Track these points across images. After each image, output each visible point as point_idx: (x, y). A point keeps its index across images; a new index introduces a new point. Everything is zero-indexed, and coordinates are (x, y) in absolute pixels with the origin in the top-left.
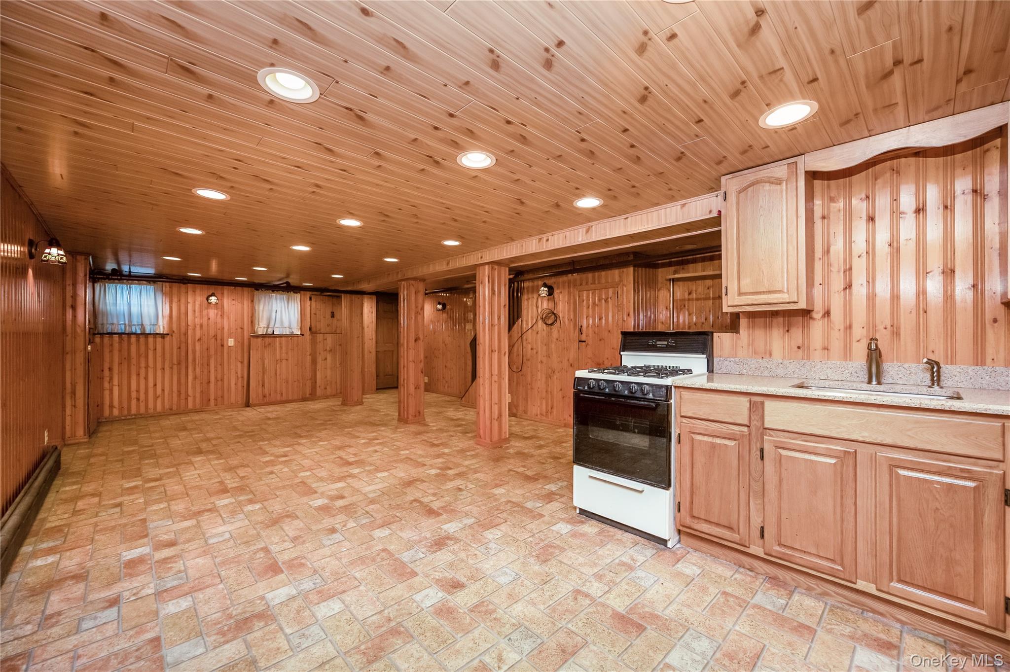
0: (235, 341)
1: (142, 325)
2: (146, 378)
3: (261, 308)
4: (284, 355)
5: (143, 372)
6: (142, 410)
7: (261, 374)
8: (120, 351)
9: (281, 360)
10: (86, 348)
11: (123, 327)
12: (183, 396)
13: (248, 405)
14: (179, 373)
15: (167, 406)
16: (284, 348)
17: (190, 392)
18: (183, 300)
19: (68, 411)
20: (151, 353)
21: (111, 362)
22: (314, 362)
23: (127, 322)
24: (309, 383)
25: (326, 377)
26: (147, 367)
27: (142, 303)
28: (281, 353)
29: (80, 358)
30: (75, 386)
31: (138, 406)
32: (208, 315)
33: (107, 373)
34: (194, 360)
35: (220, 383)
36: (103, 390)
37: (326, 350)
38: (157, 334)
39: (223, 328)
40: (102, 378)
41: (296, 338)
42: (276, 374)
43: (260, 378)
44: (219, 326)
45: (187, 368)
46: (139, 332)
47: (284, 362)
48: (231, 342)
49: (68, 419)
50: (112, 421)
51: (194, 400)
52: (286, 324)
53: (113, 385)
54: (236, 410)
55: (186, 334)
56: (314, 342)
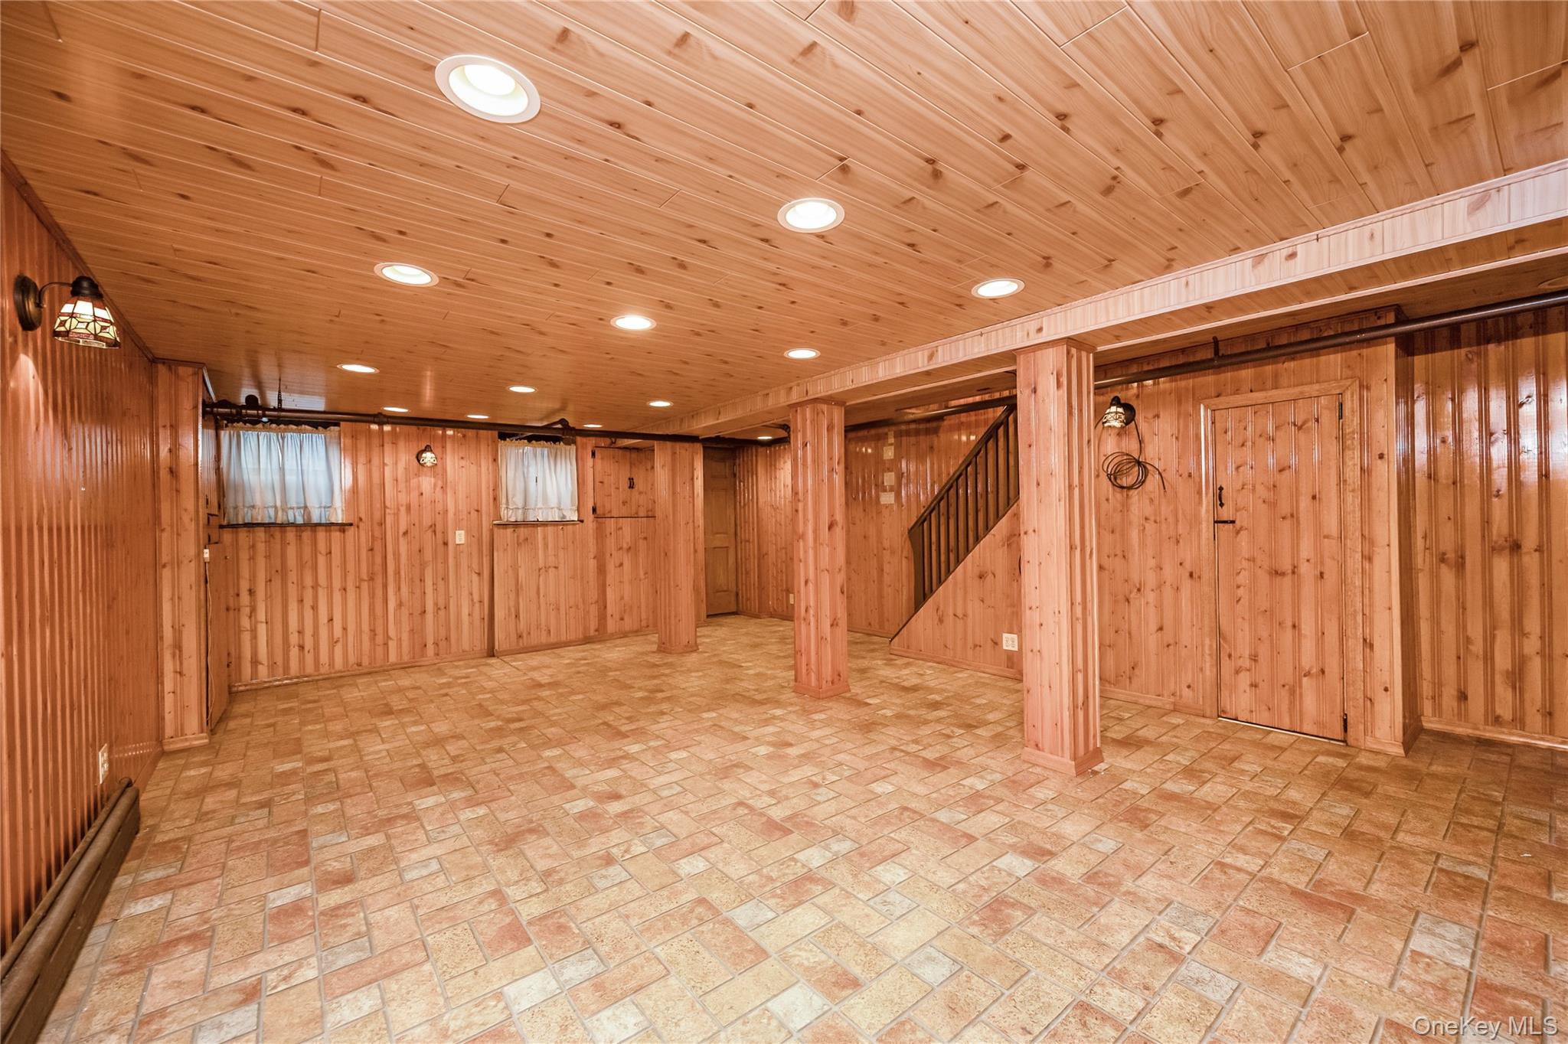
0: (467, 533)
1: (306, 507)
2: (315, 608)
3: (511, 474)
4: (551, 560)
5: (308, 595)
6: (310, 668)
7: (512, 596)
8: (268, 557)
9: (547, 569)
10: (199, 554)
11: (272, 512)
12: (380, 639)
13: (491, 653)
14: (372, 595)
15: (352, 659)
16: (550, 546)
17: (392, 633)
18: (376, 461)
19: (168, 685)
20: (322, 561)
21: (253, 579)
22: (602, 570)
23: (278, 504)
24: (594, 610)
25: (622, 598)
26: (315, 587)
27: (305, 468)
28: (546, 556)
29: (189, 574)
30: (180, 632)
31: (302, 661)
32: (419, 487)
33: (245, 598)
34: (398, 573)
35: (442, 613)
36: (239, 631)
37: (621, 548)
38: (333, 524)
39: (446, 511)
40: (238, 610)
41: (570, 527)
42: (538, 593)
43: (512, 604)
44: (439, 507)
45: (385, 586)
46: (300, 521)
47: (552, 571)
48: (460, 537)
49: (169, 700)
50: (258, 691)
51: (400, 646)
52: (553, 502)
53: (257, 622)
54: (473, 663)
55: (382, 523)
56: (600, 534)
